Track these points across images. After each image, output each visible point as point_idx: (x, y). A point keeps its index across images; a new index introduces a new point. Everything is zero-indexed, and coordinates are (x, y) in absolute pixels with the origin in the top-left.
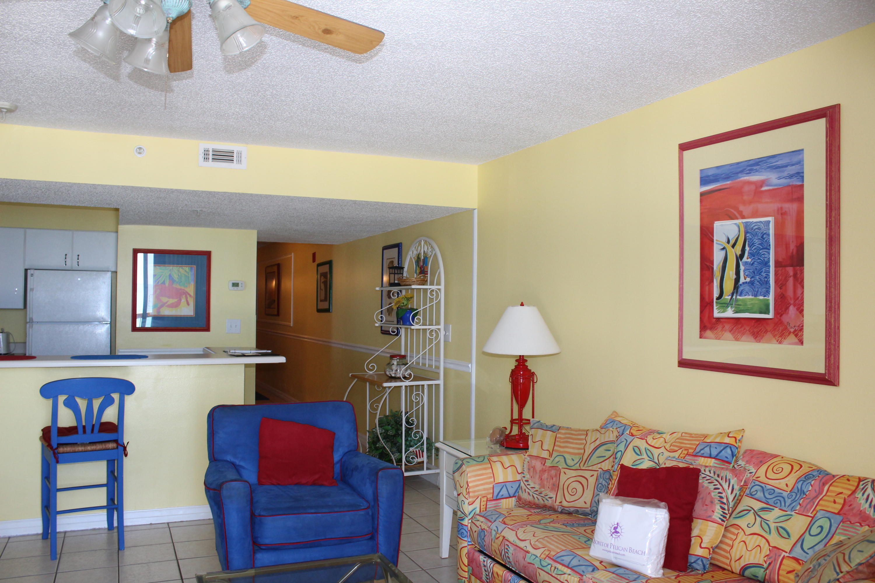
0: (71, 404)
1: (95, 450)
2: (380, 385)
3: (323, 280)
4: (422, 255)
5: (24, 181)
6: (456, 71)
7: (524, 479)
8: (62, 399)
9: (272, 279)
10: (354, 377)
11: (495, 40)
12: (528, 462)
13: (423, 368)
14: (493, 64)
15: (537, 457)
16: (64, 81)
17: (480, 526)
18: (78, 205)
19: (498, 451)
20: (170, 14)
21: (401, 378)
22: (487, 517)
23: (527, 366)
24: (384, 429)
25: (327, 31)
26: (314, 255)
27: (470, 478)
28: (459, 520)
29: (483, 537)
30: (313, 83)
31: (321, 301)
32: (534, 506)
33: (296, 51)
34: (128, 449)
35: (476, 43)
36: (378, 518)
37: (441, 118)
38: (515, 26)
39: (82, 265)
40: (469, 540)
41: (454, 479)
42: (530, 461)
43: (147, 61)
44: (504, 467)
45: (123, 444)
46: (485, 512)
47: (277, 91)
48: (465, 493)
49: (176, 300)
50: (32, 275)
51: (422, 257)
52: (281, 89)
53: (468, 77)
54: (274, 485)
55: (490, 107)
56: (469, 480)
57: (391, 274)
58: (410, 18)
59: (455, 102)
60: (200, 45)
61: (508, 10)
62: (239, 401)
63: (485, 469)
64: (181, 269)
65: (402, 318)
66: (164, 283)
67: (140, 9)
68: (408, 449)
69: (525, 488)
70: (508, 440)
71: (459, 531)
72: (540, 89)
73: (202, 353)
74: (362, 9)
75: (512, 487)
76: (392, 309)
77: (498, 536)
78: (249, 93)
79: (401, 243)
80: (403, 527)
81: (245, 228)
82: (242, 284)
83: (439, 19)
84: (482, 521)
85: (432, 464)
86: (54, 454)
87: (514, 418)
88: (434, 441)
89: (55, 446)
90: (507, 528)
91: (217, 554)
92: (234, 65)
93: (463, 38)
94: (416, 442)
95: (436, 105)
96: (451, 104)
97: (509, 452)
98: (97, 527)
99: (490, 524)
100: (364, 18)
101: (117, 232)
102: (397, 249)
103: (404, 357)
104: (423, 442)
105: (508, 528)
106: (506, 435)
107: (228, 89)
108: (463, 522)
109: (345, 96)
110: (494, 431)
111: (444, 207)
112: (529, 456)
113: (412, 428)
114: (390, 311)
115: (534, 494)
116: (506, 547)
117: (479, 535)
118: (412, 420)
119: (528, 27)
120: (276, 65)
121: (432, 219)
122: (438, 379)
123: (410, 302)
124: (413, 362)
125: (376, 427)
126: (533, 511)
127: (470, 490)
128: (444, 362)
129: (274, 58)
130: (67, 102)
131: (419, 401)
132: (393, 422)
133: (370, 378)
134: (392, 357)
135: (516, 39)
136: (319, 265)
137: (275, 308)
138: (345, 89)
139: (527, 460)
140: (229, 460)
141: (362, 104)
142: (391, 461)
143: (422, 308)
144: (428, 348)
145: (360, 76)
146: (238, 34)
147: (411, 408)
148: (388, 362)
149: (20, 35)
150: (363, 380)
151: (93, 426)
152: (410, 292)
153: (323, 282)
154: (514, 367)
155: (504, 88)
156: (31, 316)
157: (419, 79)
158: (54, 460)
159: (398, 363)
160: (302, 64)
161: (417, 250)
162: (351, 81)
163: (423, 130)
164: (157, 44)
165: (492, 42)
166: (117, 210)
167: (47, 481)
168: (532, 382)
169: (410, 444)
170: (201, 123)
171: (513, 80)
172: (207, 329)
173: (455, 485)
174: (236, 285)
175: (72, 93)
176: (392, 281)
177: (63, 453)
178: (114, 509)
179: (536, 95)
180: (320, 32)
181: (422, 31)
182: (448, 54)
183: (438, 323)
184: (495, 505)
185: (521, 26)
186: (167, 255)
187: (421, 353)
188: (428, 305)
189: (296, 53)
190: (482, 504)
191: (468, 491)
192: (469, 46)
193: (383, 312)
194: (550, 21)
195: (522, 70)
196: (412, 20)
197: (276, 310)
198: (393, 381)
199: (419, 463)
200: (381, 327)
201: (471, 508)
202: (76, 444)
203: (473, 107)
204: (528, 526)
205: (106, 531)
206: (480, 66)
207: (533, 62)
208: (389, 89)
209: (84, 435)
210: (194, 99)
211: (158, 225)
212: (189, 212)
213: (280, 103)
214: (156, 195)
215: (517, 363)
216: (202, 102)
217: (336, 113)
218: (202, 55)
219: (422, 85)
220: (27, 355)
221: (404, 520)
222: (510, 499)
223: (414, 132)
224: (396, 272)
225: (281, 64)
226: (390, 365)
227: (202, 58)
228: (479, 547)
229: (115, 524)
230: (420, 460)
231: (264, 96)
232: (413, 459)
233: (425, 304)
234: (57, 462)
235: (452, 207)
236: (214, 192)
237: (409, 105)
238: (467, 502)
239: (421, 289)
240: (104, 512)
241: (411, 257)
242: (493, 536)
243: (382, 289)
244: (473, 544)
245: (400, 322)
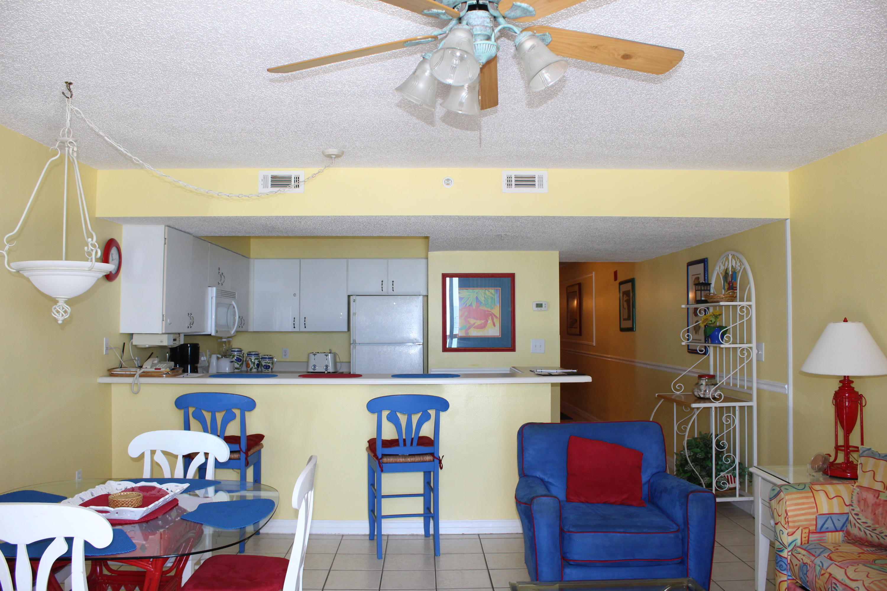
0: (392, 419)
1: (414, 462)
2: (688, 406)
3: (625, 299)
4: (730, 269)
5: (349, 216)
6: (761, 77)
7: (853, 512)
8: (385, 414)
9: (573, 299)
10: (660, 397)
11: (803, 40)
12: (858, 494)
13: (735, 389)
14: (802, 65)
15: (868, 489)
16: (382, 126)
17: (802, 559)
18: (393, 235)
19: (821, 479)
20: (480, 60)
21: (710, 399)
22: (810, 551)
23: (854, 388)
24: (693, 452)
25: (626, 57)
26: (616, 273)
27: (789, 507)
28: (777, 550)
29: (805, 572)
30: (611, 105)
31: (624, 320)
32: (866, 544)
33: (594, 76)
34: (443, 462)
35: (782, 46)
36: (688, 542)
37: (746, 127)
38: (827, 22)
39: (397, 291)
40: (790, 574)
41: (770, 507)
42: (859, 493)
43: (461, 104)
44: (828, 496)
45: (438, 457)
46: (807, 545)
47: (576, 115)
48: (783, 522)
49: (483, 321)
50: (354, 301)
51: (730, 272)
52: (580, 113)
53: (774, 82)
54: (582, 502)
55: (800, 110)
56: (788, 509)
57: (697, 290)
58: (709, 31)
59: (760, 109)
60: (503, 80)
61: (817, 7)
62: (547, 419)
63: (807, 498)
64: (487, 292)
65: (710, 336)
66: (471, 305)
67: (456, 60)
68: (718, 473)
69: (855, 522)
70: (832, 468)
71: (777, 563)
72: (859, 84)
73: (509, 372)
74: (659, 28)
75: (838, 520)
76: (700, 327)
77: (823, 572)
78: (549, 120)
79: (707, 258)
80: (715, 555)
81: (547, 249)
82: (545, 304)
83: (740, 27)
84: (804, 554)
85: (745, 491)
86: (379, 463)
87: (839, 445)
88: (747, 466)
89: (380, 457)
90: (833, 565)
91: (526, 568)
92: (534, 95)
93: (766, 43)
94: (727, 466)
95: (739, 114)
96: (756, 112)
97: (835, 482)
98: (415, 533)
99: (813, 558)
100: (661, 36)
101: (427, 258)
102: (703, 264)
103: (713, 377)
104: (735, 467)
105: (836, 564)
106: (830, 462)
107: (529, 118)
108: (781, 554)
109: (643, 114)
110: (816, 458)
111: (753, 219)
112: (858, 486)
113: (722, 451)
114: (697, 329)
115: (866, 531)
116: (834, 585)
117: (800, 569)
118: (723, 443)
119: (843, 20)
120: (575, 91)
121: (739, 232)
122: (751, 400)
123: (718, 320)
124: (723, 382)
125: (684, 449)
126: (865, 549)
127: (790, 520)
128: (757, 383)
129: (573, 85)
130: (385, 144)
131: (730, 422)
132: (702, 444)
133: (677, 399)
134: (701, 377)
135: (828, 36)
136: (621, 283)
137: (577, 328)
138: (643, 107)
139: (856, 492)
140: (538, 476)
141: (662, 121)
142: (701, 485)
143: (731, 326)
144: (739, 368)
145: (659, 93)
146: (543, 71)
147: (722, 431)
148: (697, 382)
149: (348, 91)
150: (669, 400)
151: (412, 439)
152: (718, 309)
153: (625, 301)
154: (837, 389)
155: (816, 89)
156: (354, 338)
157: (721, 89)
158: (379, 469)
159: (707, 384)
160: (600, 87)
161: (724, 265)
162: (650, 99)
163: (727, 140)
164: (469, 87)
165: (801, 43)
166: (427, 238)
167: (372, 488)
168: (859, 405)
169: (721, 468)
170: (504, 152)
171: (826, 79)
172: (512, 349)
173: (772, 513)
174: (539, 305)
175: (389, 136)
176: (698, 298)
177: (387, 463)
178: (430, 517)
179: (854, 91)
180: (619, 58)
181: (722, 41)
182: (751, 61)
183: (749, 341)
184: (819, 538)
185: (834, 21)
186: (471, 278)
187: (732, 373)
188: (738, 322)
189: (594, 78)
190: (804, 535)
191: (787, 521)
192: (774, 50)
193: (690, 330)
194: (869, 10)
195: (836, 67)
196: (711, 32)
197: (578, 329)
198: (702, 402)
199: (731, 489)
200: (688, 346)
201: (790, 539)
202: (398, 455)
203: (781, 112)
204: (860, 565)
205: (423, 538)
206: (788, 70)
207: (849, 56)
208: (689, 103)
209: (405, 448)
210: (497, 130)
211: (464, 250)
212: (494, 236)
213: (579, 127)
214: (464, 222)
215: (841, 384)
216: (505, 132)
217: (635, 131)
218: (504, 90)
219: (724, 95)
220: (352, 373)
221: (715, 548)
222: (837, 533)
223: (717, 144)
224: (703, 288)
225: (580, 90)
226: (698, 385)
227: (505, 92)
228: (800, 583)
229: (432, 532)
230: (731, 486)
231: (564, 121)
232: (724, 485)
233: (735, 321)
234: (382, 471)
235: (761, 219)
236: (518, 217)
237: (710, 117)
238: (786, 532)
239: (729, 306)
240: (421, 520)
241: (718, 273)
242: (817, 571)
243: (688, 306)
244: (794, 579)
245: (708, 340)
